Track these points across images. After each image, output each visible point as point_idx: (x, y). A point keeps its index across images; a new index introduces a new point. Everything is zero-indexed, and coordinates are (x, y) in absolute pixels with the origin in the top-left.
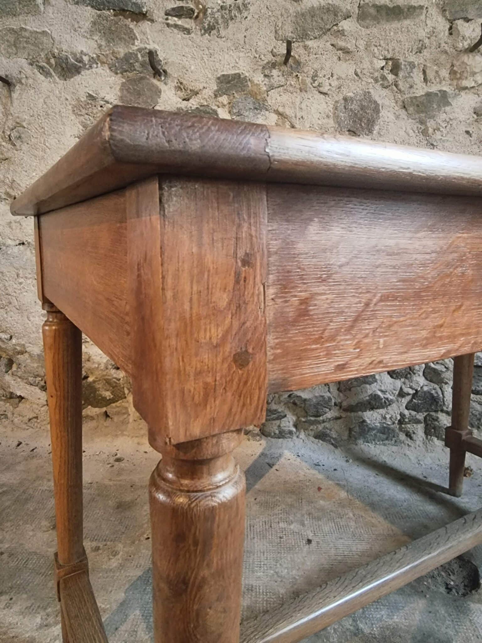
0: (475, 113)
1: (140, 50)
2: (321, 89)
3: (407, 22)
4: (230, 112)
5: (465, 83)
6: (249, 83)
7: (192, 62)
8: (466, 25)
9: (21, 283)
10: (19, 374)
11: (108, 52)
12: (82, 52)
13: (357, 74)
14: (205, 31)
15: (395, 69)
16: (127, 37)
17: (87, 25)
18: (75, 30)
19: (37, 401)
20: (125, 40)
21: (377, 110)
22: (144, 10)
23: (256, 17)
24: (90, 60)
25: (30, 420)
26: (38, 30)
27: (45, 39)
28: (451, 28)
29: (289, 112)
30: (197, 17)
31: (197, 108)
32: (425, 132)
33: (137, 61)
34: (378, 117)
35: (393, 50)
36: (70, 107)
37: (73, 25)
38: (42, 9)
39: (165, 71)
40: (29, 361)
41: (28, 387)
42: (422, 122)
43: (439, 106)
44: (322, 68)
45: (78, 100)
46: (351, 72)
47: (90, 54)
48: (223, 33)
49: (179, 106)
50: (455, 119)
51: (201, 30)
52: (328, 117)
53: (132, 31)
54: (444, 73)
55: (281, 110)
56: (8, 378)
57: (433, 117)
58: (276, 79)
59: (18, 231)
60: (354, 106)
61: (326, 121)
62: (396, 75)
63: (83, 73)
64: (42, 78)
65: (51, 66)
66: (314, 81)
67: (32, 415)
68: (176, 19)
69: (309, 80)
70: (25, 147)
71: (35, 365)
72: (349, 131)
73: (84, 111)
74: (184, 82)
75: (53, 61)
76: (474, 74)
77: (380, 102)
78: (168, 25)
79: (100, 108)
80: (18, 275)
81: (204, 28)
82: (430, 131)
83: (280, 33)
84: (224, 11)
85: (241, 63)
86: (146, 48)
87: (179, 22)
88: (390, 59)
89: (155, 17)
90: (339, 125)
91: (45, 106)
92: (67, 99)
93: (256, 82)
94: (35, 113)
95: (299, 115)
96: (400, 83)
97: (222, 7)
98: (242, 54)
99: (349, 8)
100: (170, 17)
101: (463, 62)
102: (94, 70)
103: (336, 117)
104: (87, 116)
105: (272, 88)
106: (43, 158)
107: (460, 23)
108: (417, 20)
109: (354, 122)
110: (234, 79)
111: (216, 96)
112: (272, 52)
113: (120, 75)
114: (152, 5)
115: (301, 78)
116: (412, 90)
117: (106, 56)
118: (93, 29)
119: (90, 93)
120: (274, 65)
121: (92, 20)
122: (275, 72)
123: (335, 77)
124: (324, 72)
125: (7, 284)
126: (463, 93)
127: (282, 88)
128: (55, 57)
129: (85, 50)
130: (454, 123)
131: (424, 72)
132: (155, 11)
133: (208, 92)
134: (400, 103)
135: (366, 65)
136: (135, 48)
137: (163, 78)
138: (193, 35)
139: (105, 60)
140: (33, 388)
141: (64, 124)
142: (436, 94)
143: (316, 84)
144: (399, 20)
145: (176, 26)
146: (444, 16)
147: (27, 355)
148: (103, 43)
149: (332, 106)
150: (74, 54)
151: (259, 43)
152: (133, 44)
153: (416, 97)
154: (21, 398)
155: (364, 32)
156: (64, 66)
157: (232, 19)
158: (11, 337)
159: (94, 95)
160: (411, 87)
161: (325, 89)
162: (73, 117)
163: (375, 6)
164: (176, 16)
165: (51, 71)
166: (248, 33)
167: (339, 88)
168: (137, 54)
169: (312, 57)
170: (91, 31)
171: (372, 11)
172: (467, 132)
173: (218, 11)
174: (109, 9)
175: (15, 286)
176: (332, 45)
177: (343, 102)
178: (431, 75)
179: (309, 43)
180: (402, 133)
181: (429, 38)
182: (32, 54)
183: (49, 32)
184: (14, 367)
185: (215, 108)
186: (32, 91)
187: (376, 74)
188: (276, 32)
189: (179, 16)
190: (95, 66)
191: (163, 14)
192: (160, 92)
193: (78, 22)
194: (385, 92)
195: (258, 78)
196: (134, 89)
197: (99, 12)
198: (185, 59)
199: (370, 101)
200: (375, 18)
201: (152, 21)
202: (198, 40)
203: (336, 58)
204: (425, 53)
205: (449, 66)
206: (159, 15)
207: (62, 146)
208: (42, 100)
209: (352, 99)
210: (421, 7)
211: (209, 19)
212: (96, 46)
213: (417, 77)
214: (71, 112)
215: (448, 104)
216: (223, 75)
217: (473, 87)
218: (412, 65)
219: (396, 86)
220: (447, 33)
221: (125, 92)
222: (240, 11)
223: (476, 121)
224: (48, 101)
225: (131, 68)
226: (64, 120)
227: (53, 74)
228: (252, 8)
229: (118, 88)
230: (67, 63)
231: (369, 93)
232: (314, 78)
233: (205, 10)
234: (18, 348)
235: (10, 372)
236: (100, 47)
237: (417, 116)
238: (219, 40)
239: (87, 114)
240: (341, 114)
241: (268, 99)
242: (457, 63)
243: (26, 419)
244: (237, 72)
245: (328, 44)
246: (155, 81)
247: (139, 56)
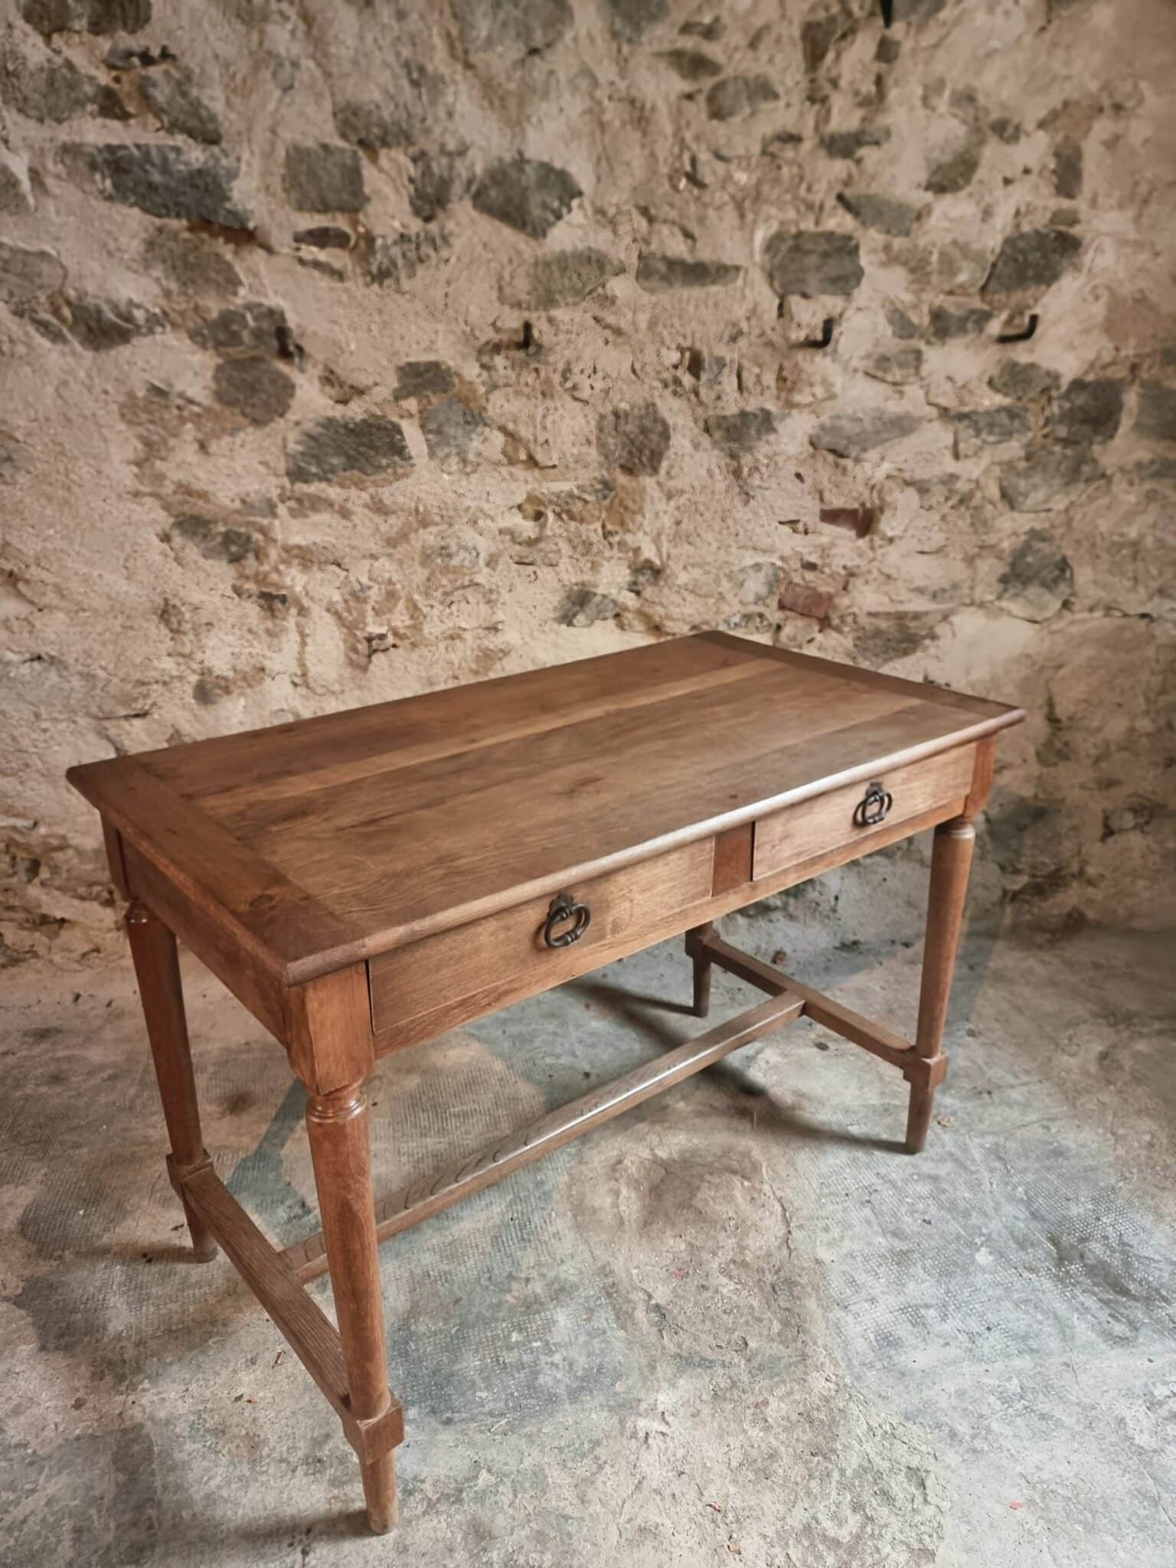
0: (812, 443)
1: (249, 307)
2: (577, 394)
3: (714, 289)
4: (422, 427)
5: (797, 398)
6: (456, 380)
7: (351, 335)
8: (803, 302)
9: (45, 731)
10: (57, 883)
11: (184, 306)
12: (131, 302)
13: (634, 371)
14: (373, 279)
15: (695, 365)
16: (220, 279)
17: (135, 247)
18: (110, 254)
19: (96, 924)
20: (218, 285)
21: (665, 436)
22: (251, 225)
23: (465, 259)
24: (147, 320)
25: (84, 955)
26: (29, 248)
27: (45, 268)
28: (781, 306)
29: (525, 432)
30: (356, 245)
31: (364, 421)
32: (737, 473)
33: (245, 325)
34: (667, 447)
35: (693, 334)
36: (114, 407)
37: (105, 245)
38: (31, 201)
39: (299, 348)
40: (75, 861)
41: (76, 902)
42: (734, 456)
43: (759, 433)
44: (578, 358)
45: (131, 395)
46: (626, 368)
47: (149, 306)
48: (406, 284)
49: (330, 413)
50: (782, 453)
51: (363, 275)
52: (589, 442)
53: (229, 267)
54: (769, 379)
55: (511, 426)
56: (34, 891)
57: (750, 449)
58: (502, 371)
59: (26, 635)
60: (631, 427)
61: (584, 449)
62: (697, 377)
63: (135, 341)
64: (46, 343)
65: (63, 320)
66: (565, 379)
67: (86, 948)
68: (314, 249)
69: (557, 378)
70: (22, 479)
71: (89, 867)
72: (622, 467)
73: (144, 417)
74: (338, 370)
75: (66, 312)
76: (811, 385)
77: (670, 421)
78: (302, 262)
79: (175, 412)
80: (37, 716)
81: (370, 273)
82: (746, 471)
83: (508, 291)
84: (406, 246)
85: (440, 343)
86: (260, 305)
87: (322, 255)
88: (690, 349)
89: (274, 243)
90: (606, 457)
91: (60, 402)
92: (106, 392)
93: (468, 378)
94: (41, 416)
95: (541, 440)
96: (703, 391)
97: (402, 236)
98: (441, 327)
99: (623, 256)
100: (303, 246)
101: (796, 365)
102: (158, 337)
103: (602, 445)
104: (151, 427)
105: (494, 387)
106: (66, 502)
107: (795, 302)
108: (731, 286)
109: (630, 453)
110: (427, 370)
111: (397, 398)
112: (494, 324)
113: (211, 352)
114: (267, 220)
115: (543, 374)
116: (720, 404)
117: (182, 314)
118: (149, 256)
119: (157, 383)
120: (497, 348)
121: (144, 236)
122: (499, 361)
123: (600, 374)
124: (581, 365)
125: (16, 733)
126: (795, 412)
127: (510, 390)
128: (69, 303)
129: (136, 300)
130: (780, 459)
131: (739, 376)
132: (275, 232)
133: (383, 393)
134: (701, 424)
135: (649, 355)
136: (239, 301)
137: (297, 360)
138: (349, 284)
139: (179, 320)
140: (87, 904)
141: (105, 440)
142: (755, 416)
143: (569, 385)
144: (703, 285)
145: (317, 265)
146: (771, 285)
147: (70, 852)
148: (173, 286)
149: (593, 423)
150: (115, 307)
151: (472, 308)
152: (235, 294)
153: (724, 417)
154: (63, 921)
155: (646, 298)
156: (93, 324)
157: (421, 260)
158: (36, 824)
159: (162, 386)
160: (719, 398)
161: (585, 393)
162: (122, 427)
163: (664, 258)
164: (315, 244)
165: (65, 331)
166: (451, 290)
167: (607, 392)
168: (243, 317)
169: (562, 337)
170: (145, 260)
171: (662, 267)
172: (798, 476)
173: (395, 243)
174: (178, 216)
175: (34, 736)
176: (596, 319)
177: (611, 418)
178: (749, 379)
179: (559, 313)
180: (703, 473)
181: (748, 319)
182: (16, 291)
183: (54, 253)
184: (44, 873)
185: (395, 419)
186: (28, 370)
187: (666, 375)
188: (500, 289)
189: (322, 245)
190: (159, 329)
191: (288, 239)
192: (293, 387)
193: (116, 240)
194: (676, 403)
195: (471, 371)
196: (244, 381)
197: (158, 221)
198: (337, 329)
199: (656, 420)
200: (664, 278)
201: (269, 250)
202: (359, 294)
203: (600, 342)
204: (742, 343)
205: (776, 367)
206: (282, 241)
207: (106, 482)
208: (50, 390)
209: (627, 415)
210: (737, 268)
211: (379, 256)
212: (156, 289)
213: (729, 383)
214: (117, 416)
215: (772, 429)
216: (410, 364)
217: (810, 405)
218: (721, 363)
219: (697, 394)
220: (775, 312)
221: (224, 383)
222: (436, 249)
223: (813, 456)
224: (65, 392)
225: (234, 338)
226: (105, 431)
227: (69, 336)
228: (458, 244)
229: (209, 374)
230: (99, 320)
231: (654, 405)
232: (566, 374)
233: (370, 239)
234: (54, 842)
235: (36, 881)
236: (168, 294)
237: (725, 445)
238: (398, 297)
239: (152, 422)
240: (611, 441)
241: (490, 407)
242: (787, 364)
243: (76, 955)
244: (432, 357)
245: (588, 316)
246: (281, 366)
247: (249, 317)
